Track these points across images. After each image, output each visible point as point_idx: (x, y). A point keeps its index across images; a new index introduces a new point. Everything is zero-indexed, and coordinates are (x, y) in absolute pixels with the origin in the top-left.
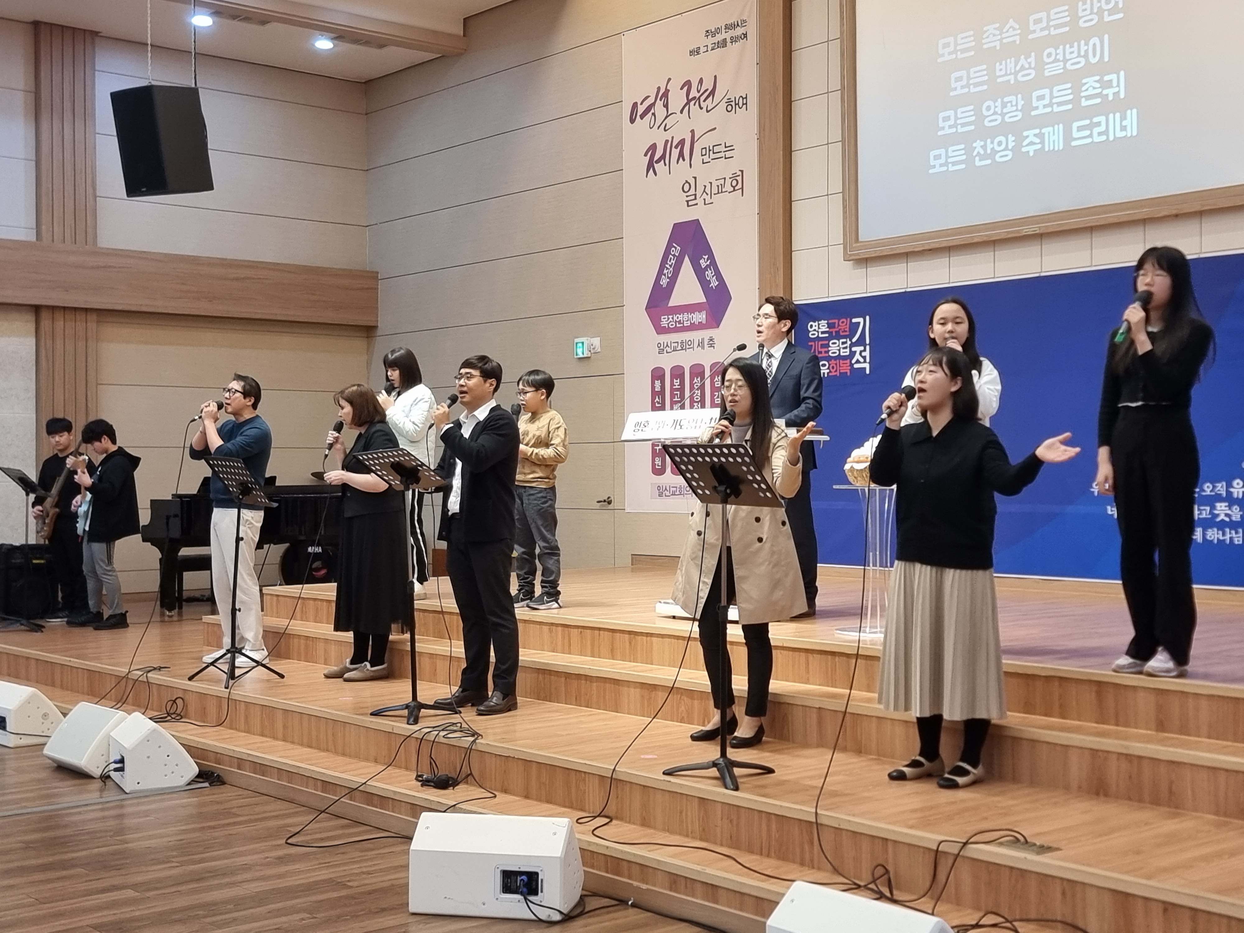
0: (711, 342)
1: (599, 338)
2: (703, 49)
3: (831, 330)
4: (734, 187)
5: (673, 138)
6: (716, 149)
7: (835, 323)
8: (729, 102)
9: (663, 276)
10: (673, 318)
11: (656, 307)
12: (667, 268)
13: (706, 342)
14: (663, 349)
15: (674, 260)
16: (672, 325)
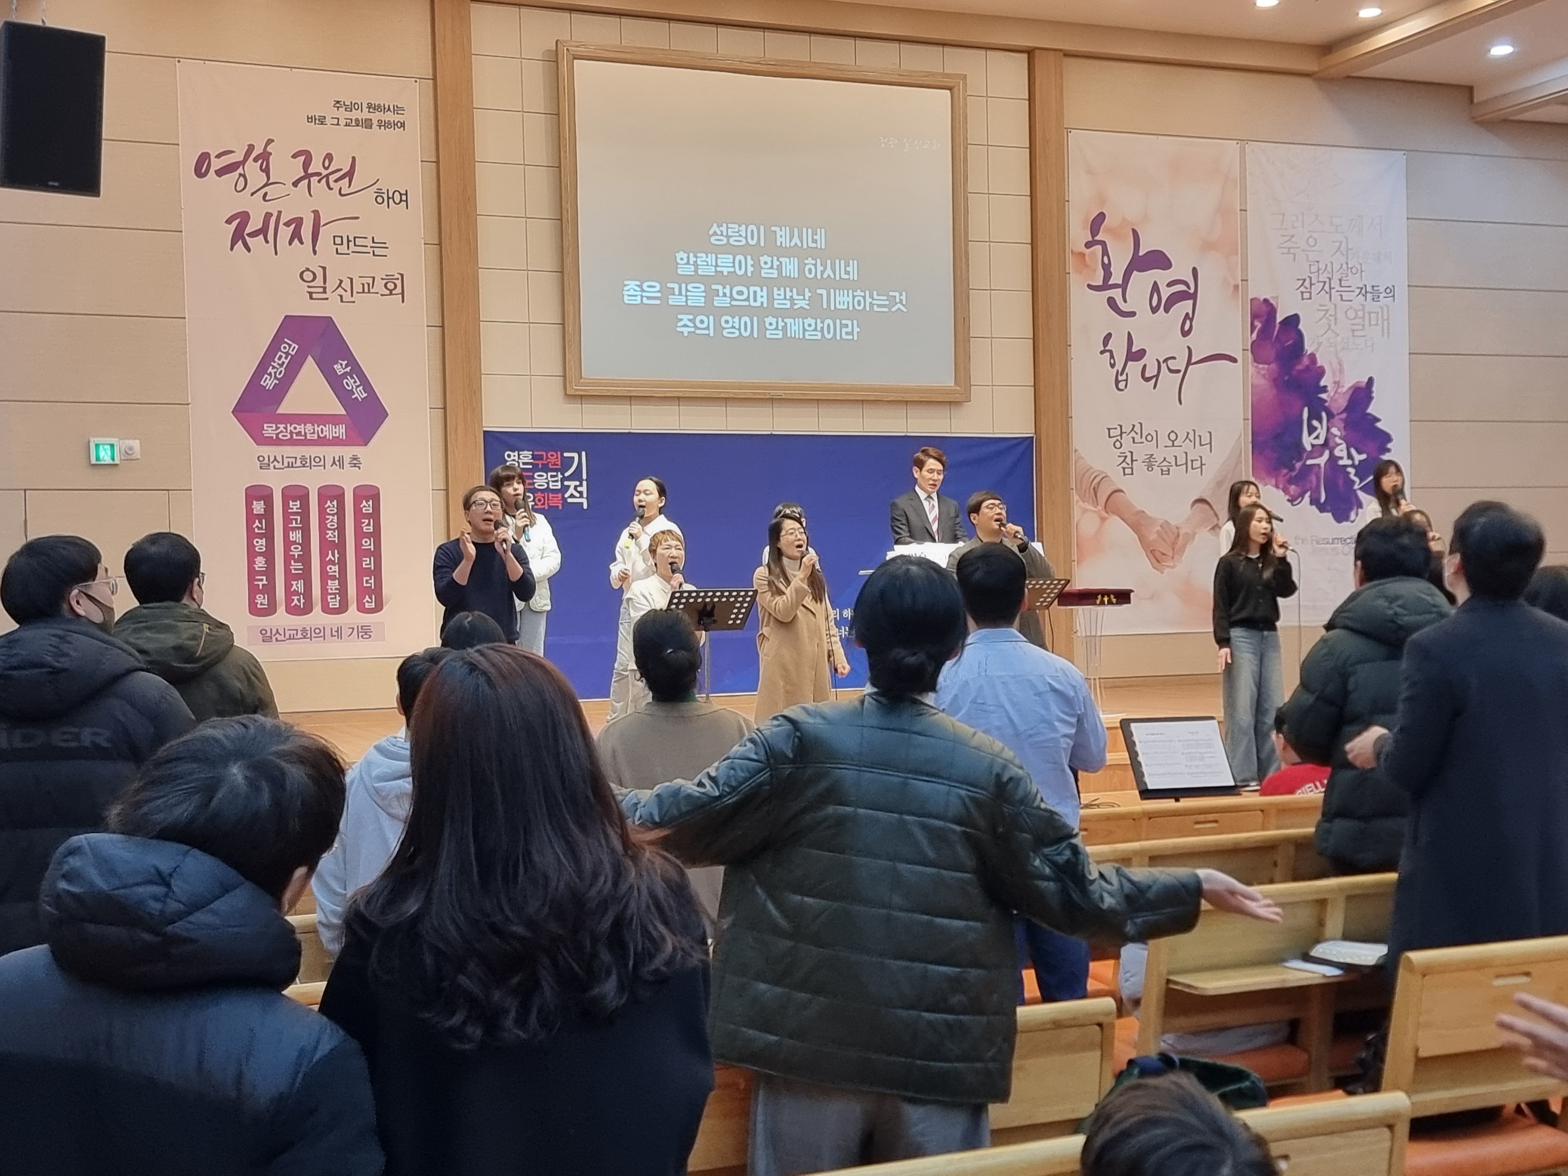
0: (355, 462)
1: (138, 442)
2: (328, 121)
3: (537, 462)
4: (391, 291)
5: (280, 212)
6: (358, 241)
7: (543, 455)
8: (379, 192)
9: (266, 376)
10: (286, 428)
11: (252, 412)
12: (274, 367)
13: (347, 461)
14: (269, 465)
15: (286, 358)
16: (286, 436)
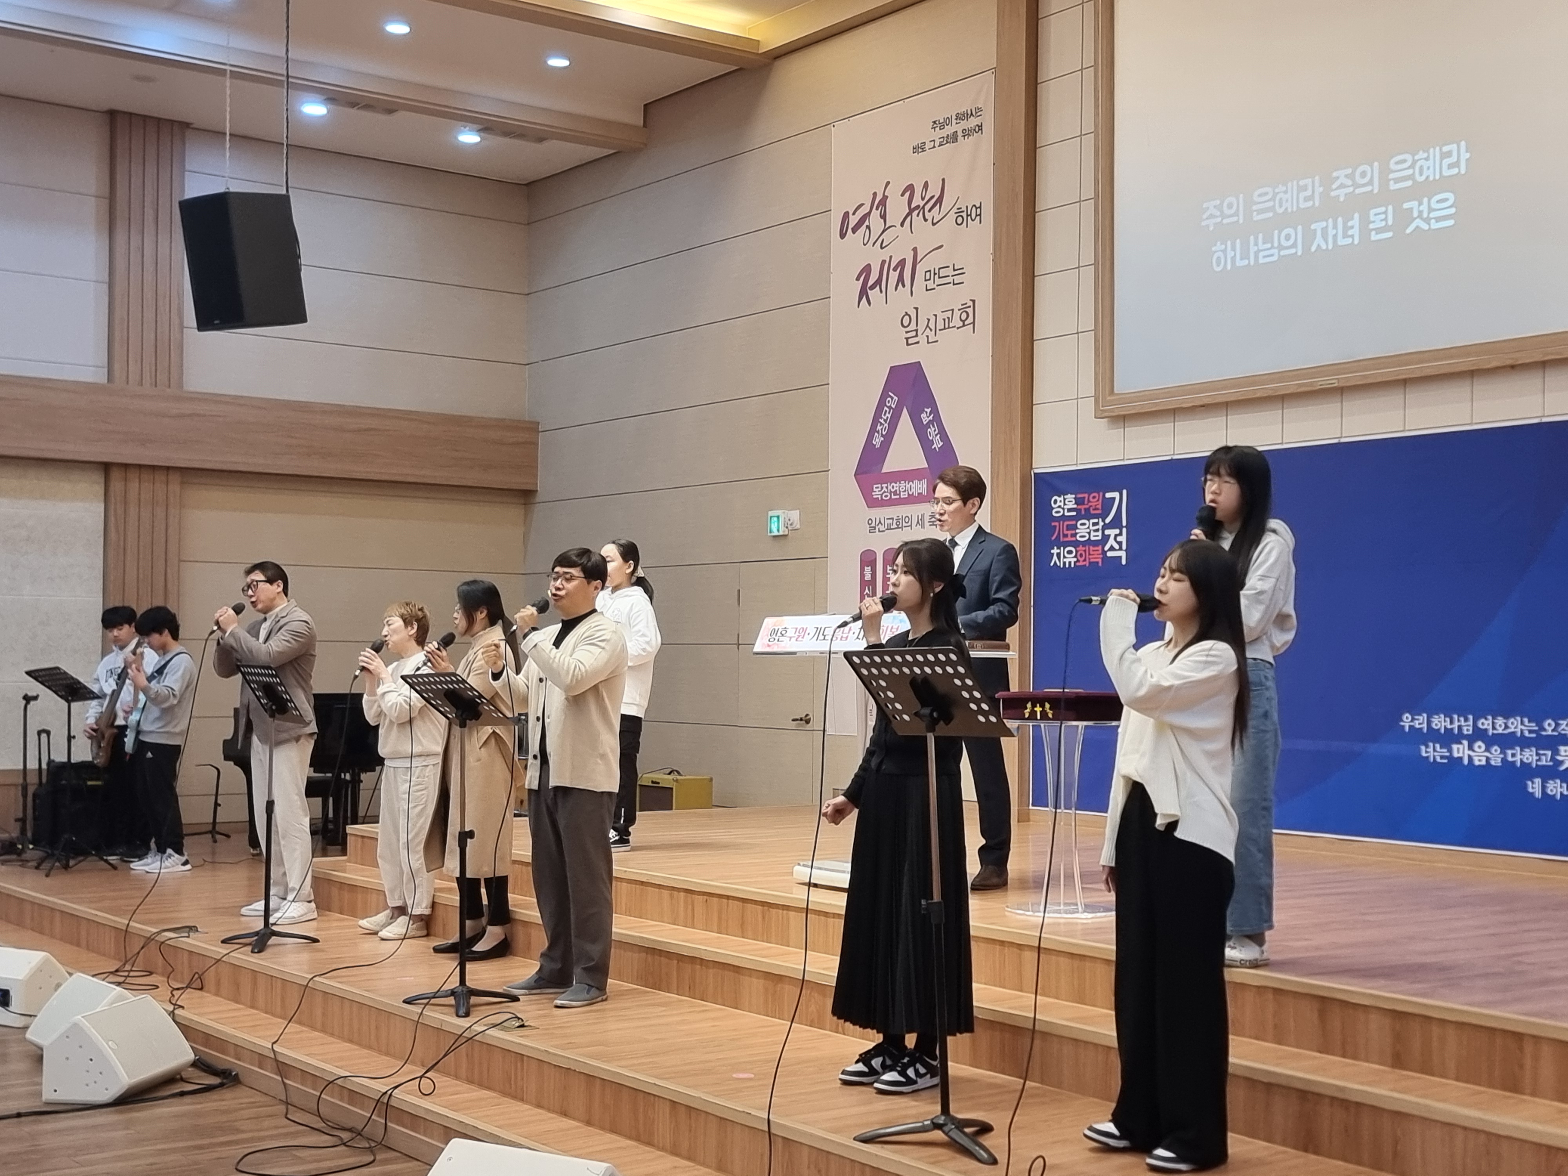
1: (798, 511)
2: (929, 145)
3: (1079, 507)
4: (963, 321)
5: (891, 257)
6: (943, 273)
7: (1084, 498)
8: (959, 212)
9: (876, 434)
10: (887, 488)
11: (866, 473)
12: (881, 424)
13: (927, 518)
14: (875, 527)
15: (889, 413)
16: (886, 496)
